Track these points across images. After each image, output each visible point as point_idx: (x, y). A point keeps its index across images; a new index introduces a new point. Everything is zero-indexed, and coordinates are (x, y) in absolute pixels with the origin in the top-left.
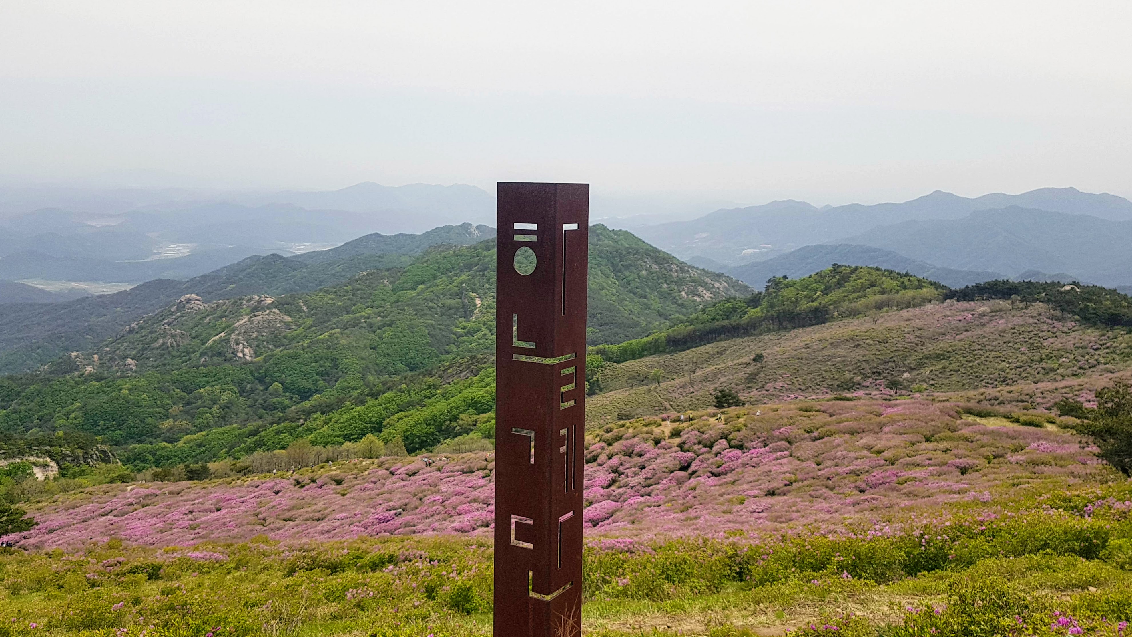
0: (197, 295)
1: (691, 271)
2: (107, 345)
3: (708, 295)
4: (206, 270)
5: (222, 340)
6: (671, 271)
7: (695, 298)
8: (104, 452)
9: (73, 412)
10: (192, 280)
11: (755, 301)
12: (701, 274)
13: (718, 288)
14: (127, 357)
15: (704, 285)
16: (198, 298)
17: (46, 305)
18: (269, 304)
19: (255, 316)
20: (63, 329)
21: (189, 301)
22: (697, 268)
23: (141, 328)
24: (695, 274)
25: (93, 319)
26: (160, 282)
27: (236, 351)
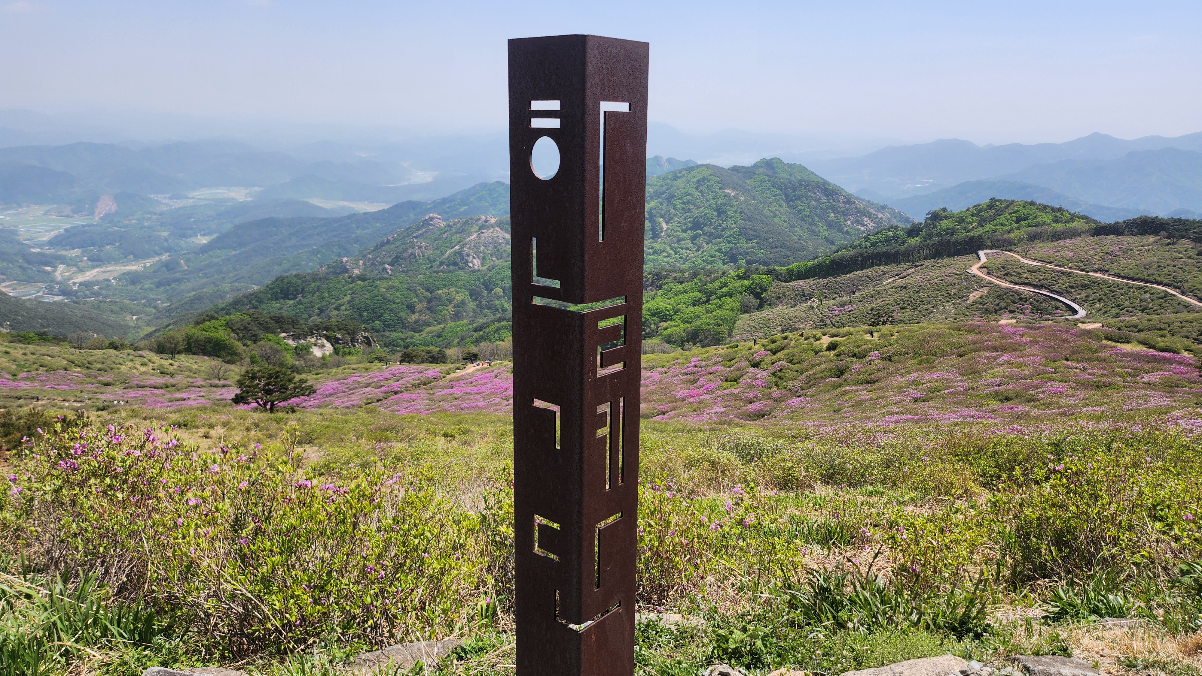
0: (439, 214)
1: (857, 203)
2: (369, 254)
3: (872, 224)
4: (446, 194)
5: (456, 253)
6: (839, 202)
7: (859, 227)
8: (367, 338)
9: (343, 305)
10: (434, 202)
11: (914, 231)
12: (867, 205)
13: (881, 218)
14: (385, 263)
15: (869, 216)
16: (439, 217)
17: (323, 219)
18: (493, 223)
19: (482, 233)
20: (336, 239)
21: (432, 219)
22: (863, 200)
23: (395, 240)
24: (861, 206)
25: (359, 232)
26: (409, 202)
27: (467, 262)
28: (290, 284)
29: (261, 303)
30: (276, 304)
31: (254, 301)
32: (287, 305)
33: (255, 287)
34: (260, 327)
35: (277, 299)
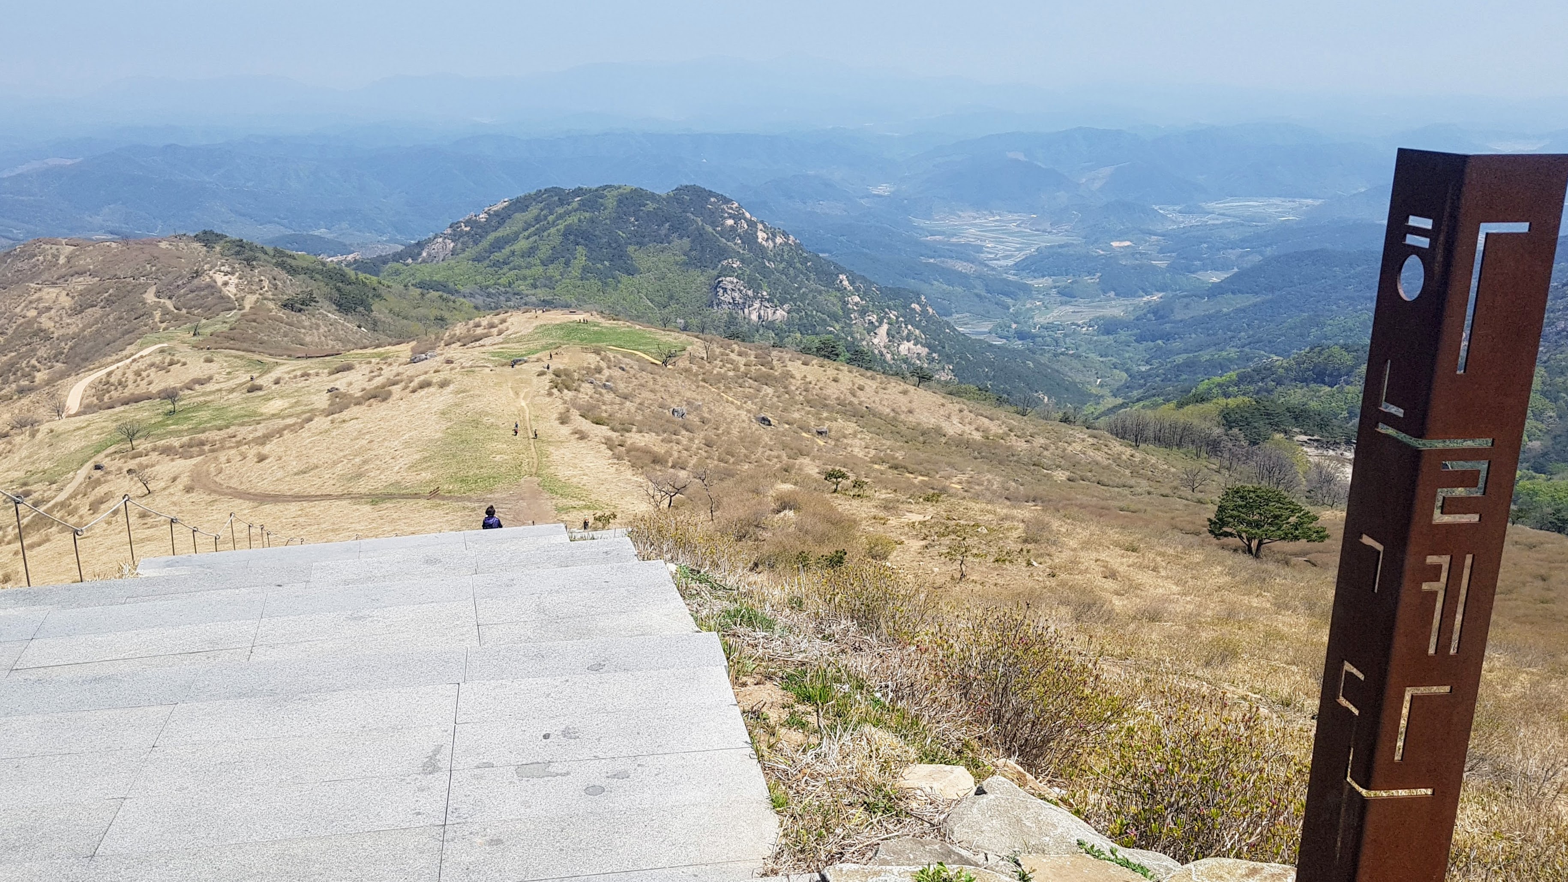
28: (1331, 358)
29: (1279, 383)
30: (1301, 388)
31: (1269, 379)
32: (1319, 391)
33: (1275, 358)
34: (1267, 421)
35: (1305, 380)
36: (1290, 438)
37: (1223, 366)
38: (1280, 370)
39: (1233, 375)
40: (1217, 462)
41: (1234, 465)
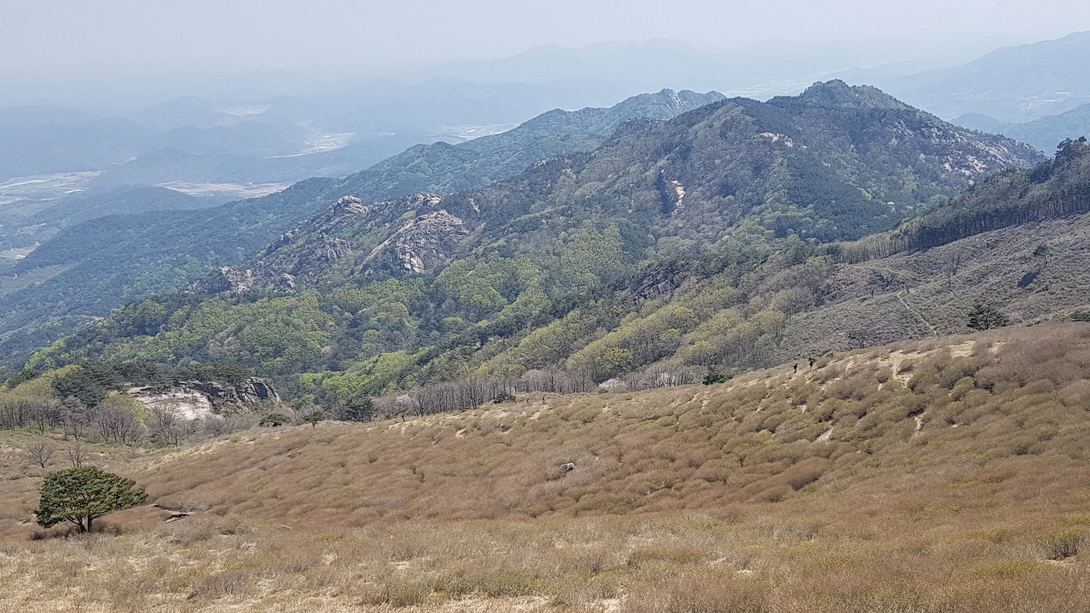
0: (357, 195)
1: (957, 135)
2: (260, 258)
3: (981, 165)
5: (385, 251)
6: (931, 136)
7: (963, 171)
8: (259, 385)
10: (349, 177)
11: (1041, 173)
12: (972, 138)
13: (995, 155)
14: (283, 272)
16: (357, 199)
18: (437, 205)
19: (421, 219)
20: (211, 240)
21: (347, 203)
22: (967, 131)
23: (297, 237)
24: (964, 140)
27: (403, 261)
28: (146, 312)
29: (106, 341)
30: (128, 342)
31: (95, 340)
32: (144, 342)
33: (97, 319)
34: (98, 383)
35: (129, 335)
36: (125, 393)
37: (50, 335)
38: (104, 330)
39: (60, 342)
40: (62, 431)
41: (78, 428)
